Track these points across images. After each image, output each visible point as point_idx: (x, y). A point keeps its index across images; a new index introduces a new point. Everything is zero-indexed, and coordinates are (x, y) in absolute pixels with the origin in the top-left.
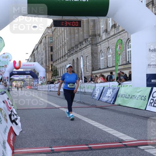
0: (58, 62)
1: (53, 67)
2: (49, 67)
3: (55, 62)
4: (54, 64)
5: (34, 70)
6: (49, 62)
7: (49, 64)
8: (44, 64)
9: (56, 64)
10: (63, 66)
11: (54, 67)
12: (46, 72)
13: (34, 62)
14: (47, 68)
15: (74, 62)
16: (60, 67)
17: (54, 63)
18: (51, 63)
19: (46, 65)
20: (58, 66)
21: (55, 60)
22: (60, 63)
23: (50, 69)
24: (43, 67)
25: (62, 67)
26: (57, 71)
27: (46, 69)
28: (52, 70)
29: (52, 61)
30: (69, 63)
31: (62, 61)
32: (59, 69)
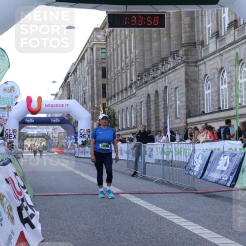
0: (116, 99)
1: (106, 109)
2: (98, 109)
3: (111, 99)
4: (109, 104)
5: (69, 115)
6: (98, 100)
7: (98, 104)
8: (89, 104)
9: (113, 102)
10: (127, 108)
11: (109, 109)
12: (92, 119)
13: (69, 98)
14: (95, 111)
15: (150, 100)
16: (121, 110)
17: (110, 102)
18: (103, 101)
19: (93, 106)
20: (117, 108)
21: (110, 96)
22: (122, 101)
23: (101, 113)
24: (87, 109)
25: (125, 110)
26: (114, 117)
27: (92, 114)
29: (106, 97)
30: (139, 101)
31: (125, 97)
32: (118, 115)
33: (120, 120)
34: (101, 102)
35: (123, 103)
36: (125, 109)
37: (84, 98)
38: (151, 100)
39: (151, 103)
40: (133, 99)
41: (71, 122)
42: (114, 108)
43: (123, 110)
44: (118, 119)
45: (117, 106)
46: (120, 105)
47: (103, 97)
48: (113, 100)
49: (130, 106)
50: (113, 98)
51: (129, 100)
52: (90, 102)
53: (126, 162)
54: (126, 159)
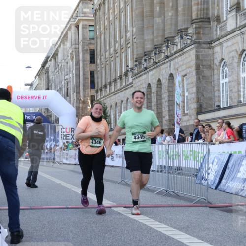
0: (108, 90)
2: (84, 102)
3: (101, 90)
4: (99, 97)
5: (47, 110)
6: (84, 91)
7: (84, 97)
8: (74, 96)
9: (104, 95)
10: (122, 101)
12: (77, 116)
13: (48, 89)
14: (81, 105)
16: (113, 104)
17: (99, 94)
18: (92, 92)
19: (78, 99)
20: (109, 102)
21: (100, 86)
22: (115, 93)
23: (89, 107)
24: (70, 103)
25: (119, 104)
26: (105, 112)
27: (78, 109)
29: (94, 88)
31: (118, 88)
32: (110, 110)
33: (112, 116)
34: (88, 94)
35: (117, 95)
36: (119, 102)
37: (67, 88)
38: (152, 91)
39: (152, 95)
41: (50, 119)
42: (105, 101)
43: (116, 104)
44: (110, 115)
45: (109, 99)
46: (112, 98)
47: (91, 88)
48: (103, 92)
49: (126, 99)
50: (104, 89)
51: (123, 92)
52: (75, 94)
53: (120, 170)
54: (121, 166)
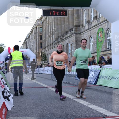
0: (46, 49)
1: (42, 53)
2: (39, 53)
3: (44, 49)
4: (43, 51)
5: (26, 55)
6: (39, 49)
7: (39, 51)
8: (35, 51)
12: (36, 57)
13: (26, 48)
14: (37, 54)
16: (48, 54)
17: (44, 50)
18: (41, 49)
19: (37, 52)
20: (47, 53)
22: (49, 50)
23: (40, 55)
24: (34, 53)
25: (50, 54)
26: (45, 56)
28: (41, 56)
30: (56, 50)
31: (50, 48)
33: (48, 57)
37: (33, 48)
40: (54, 49)
41: (27, 59)
42: (46, 53)
43: (49, 53)
47: (41, 48)
49: (52, 52)
50: (45, 49)
51: (52, 50)
52: (35, 50)
53: (50, 75)
54: (51, 74)
